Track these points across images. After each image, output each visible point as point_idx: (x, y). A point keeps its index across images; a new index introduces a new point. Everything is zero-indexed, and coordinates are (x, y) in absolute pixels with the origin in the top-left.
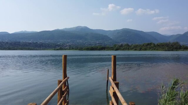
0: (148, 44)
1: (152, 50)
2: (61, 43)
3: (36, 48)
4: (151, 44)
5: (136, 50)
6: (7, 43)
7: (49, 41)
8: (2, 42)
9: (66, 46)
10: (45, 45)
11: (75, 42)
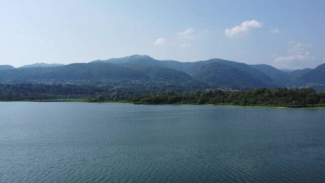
1: (267, 104)
2: (105, 84)
3: (60, 95)
6: (9, 86)
7: (84, 81)
9: (113, 91)
10: (76, 89)
11: (128, 83)
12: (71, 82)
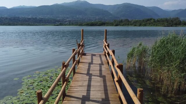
0: (148, 20)
1: (152, 25)
2: (61, 18)
3: (36, 23)
4: (151, 19)
5: (135, 25)
6: (7, 18)
7: (48, 16)
8: (2, 18)
9: (66, 21)
10: (45, 20)
11: (75, 17)
12: (42, 17)
